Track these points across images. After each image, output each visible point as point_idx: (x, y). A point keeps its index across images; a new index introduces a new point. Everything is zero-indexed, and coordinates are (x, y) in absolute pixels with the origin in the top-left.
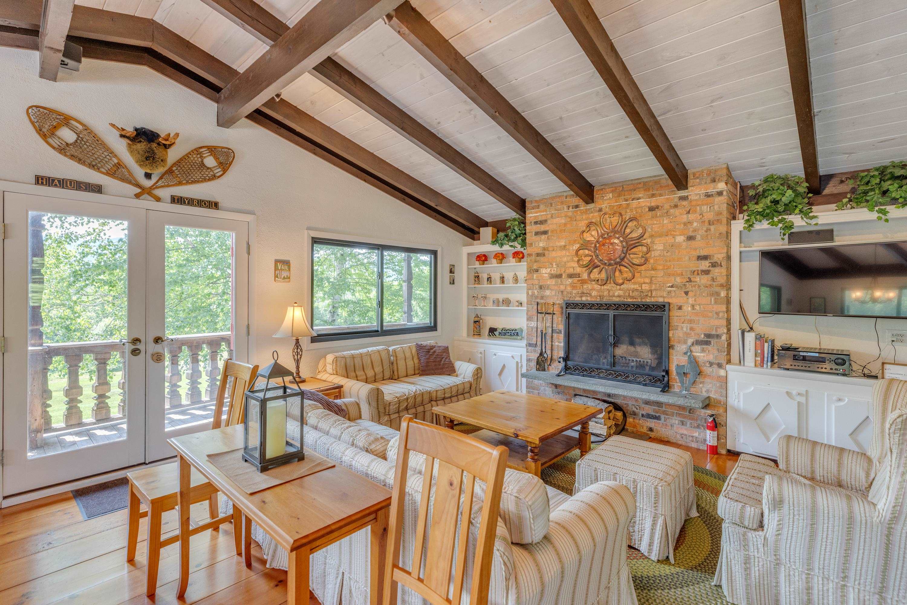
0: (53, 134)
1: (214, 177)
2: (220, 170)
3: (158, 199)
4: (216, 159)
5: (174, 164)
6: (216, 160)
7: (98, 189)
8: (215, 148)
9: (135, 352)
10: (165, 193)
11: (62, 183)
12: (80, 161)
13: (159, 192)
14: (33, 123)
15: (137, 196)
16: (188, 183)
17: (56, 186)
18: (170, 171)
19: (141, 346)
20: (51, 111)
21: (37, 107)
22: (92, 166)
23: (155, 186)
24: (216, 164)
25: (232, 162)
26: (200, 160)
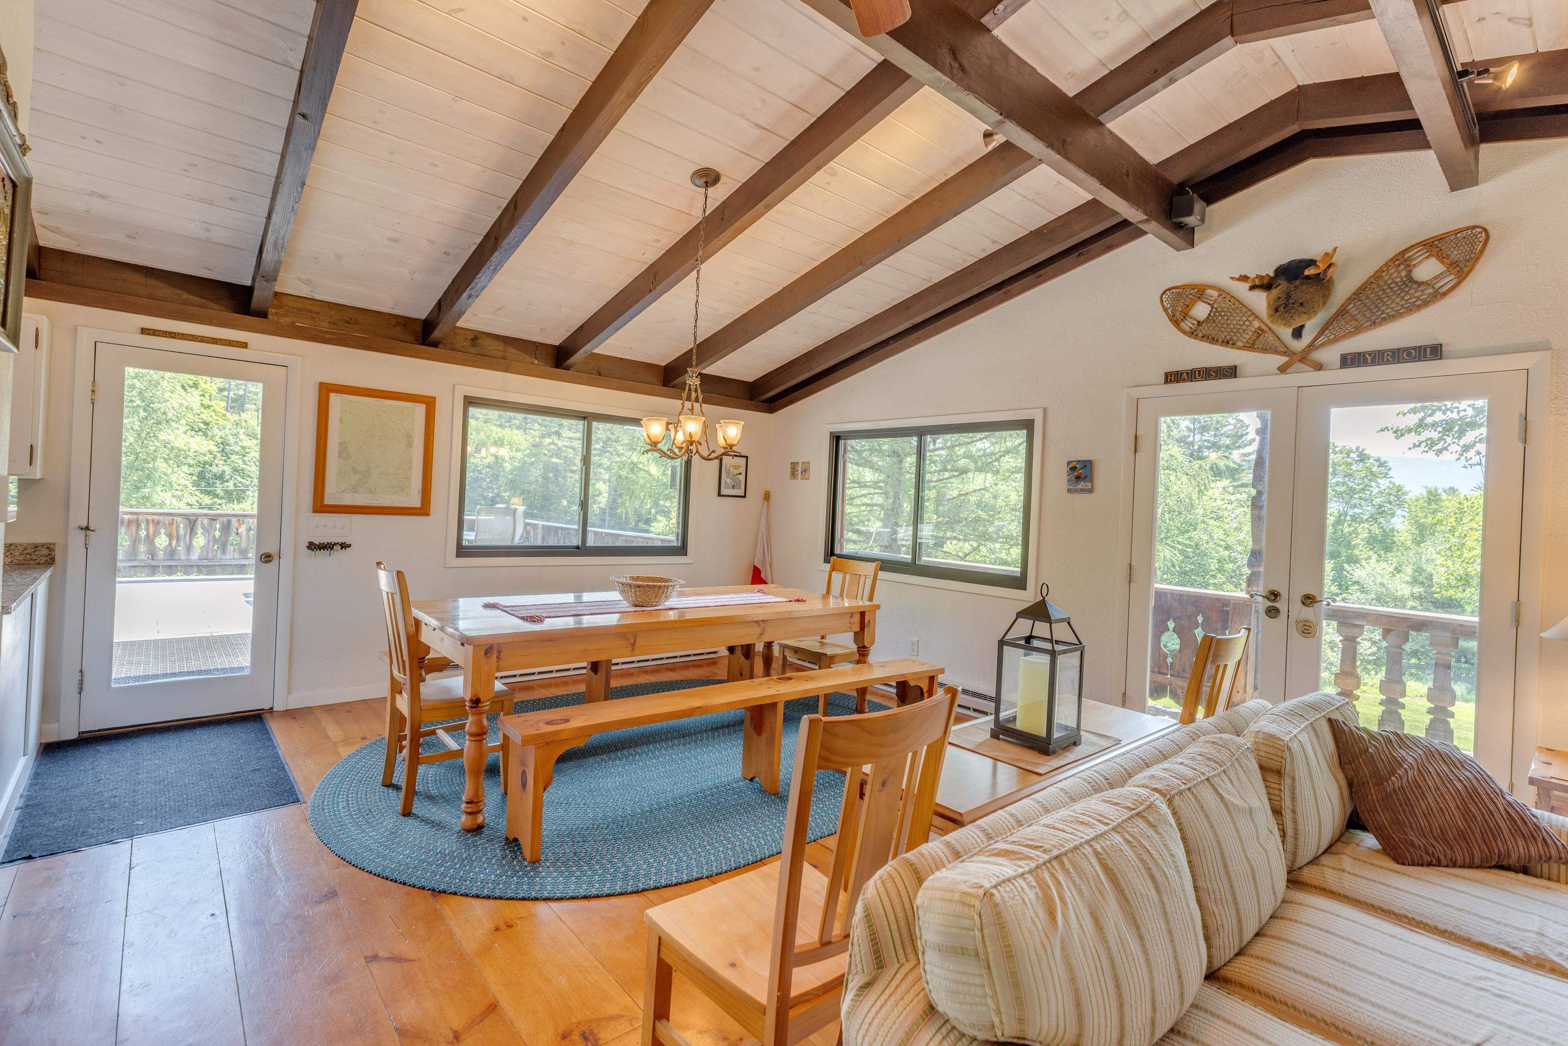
0: (1185, 315)
1: (1438, 295)
2: (1453, 277)
3: (1319, 367)
4: (1441, 257)
5: (1350, 300)
6: (1442, 262)
7: (1231, 372)
8: (1441, 238)
9: (1272, 612)
10: (1331, 354)
11: (1192, 375)
12: (1213, 340)
13: (1321, 355)
14: (1165, 310)
15: (1283, 369)
16: (1374, 324)
17: (1184, 380)
18: (1342, 312)
19: (1281, 605)
20: (1184, 287)
21: (1169, 289)
22: (1226, 343)
23: (1312, 346)
24: (1443, 269)
25: (1482, 252)
26: (1403, 274)
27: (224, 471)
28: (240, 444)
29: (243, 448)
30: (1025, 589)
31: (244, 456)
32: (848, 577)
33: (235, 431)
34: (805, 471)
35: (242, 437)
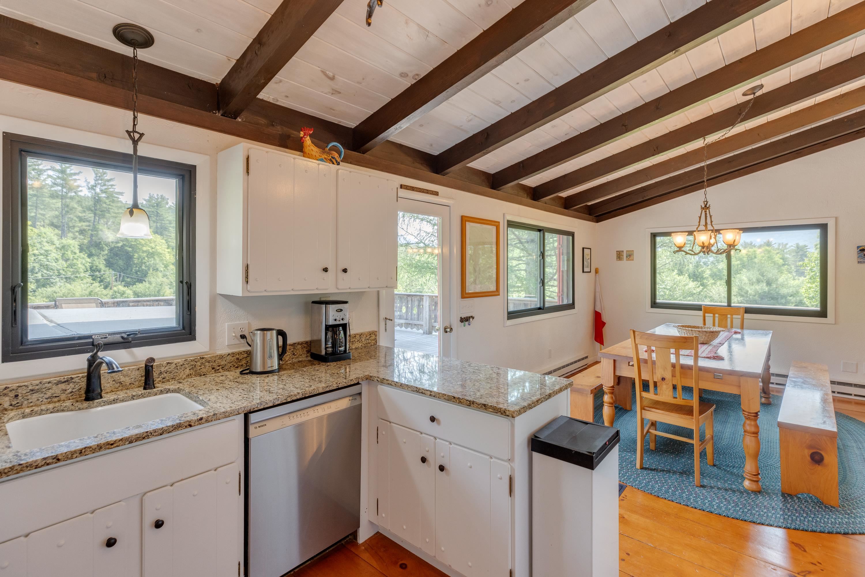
27: (34, 267)
28: (44, 248)
29: (46, 251)
30: (826, 317)
31: (47, 256)
32: (717, 315)
33: (40, 240)
34: (630, 256)
35: (45, 244)
